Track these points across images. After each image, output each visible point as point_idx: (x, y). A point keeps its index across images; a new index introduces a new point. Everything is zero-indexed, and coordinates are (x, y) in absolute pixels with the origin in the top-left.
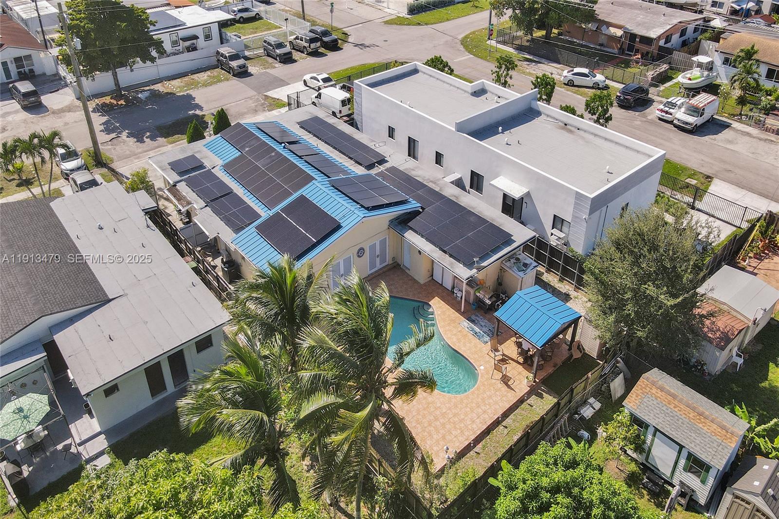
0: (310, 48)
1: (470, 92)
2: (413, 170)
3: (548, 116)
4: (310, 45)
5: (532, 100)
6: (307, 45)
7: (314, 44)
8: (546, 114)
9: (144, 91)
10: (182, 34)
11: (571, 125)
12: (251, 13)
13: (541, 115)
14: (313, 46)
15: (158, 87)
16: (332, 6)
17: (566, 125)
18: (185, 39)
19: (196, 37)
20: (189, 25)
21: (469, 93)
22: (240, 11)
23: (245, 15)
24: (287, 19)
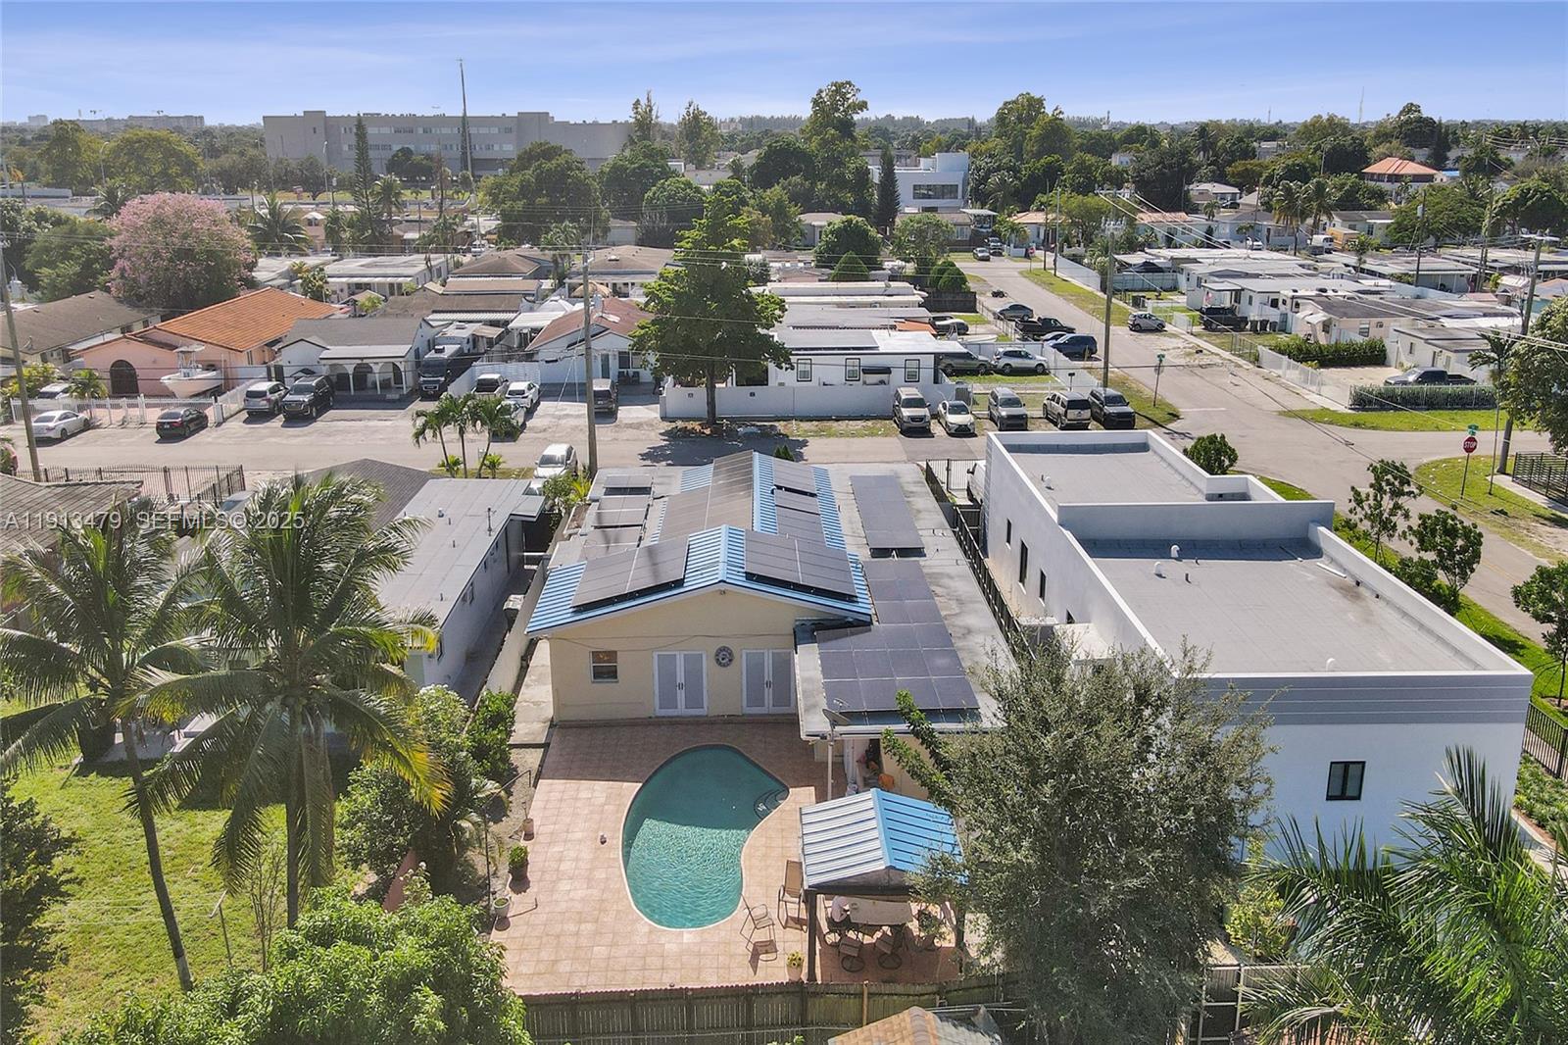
0: (1066, 415)
1: (1205, 492)
2: (950, 577)
3: (1332, 560)
4: (1066, 412)
5: (1313, 521)
6: (1062, 410)
7: (1076, 412)
8: (1328, 556)
9: (754, 425)
10: (867, 361)
11: (1367, 588)
12: (1027, 361)
13: (1321, 557)
14: (1073, 414)
15: (780, 426)
16: (1161, 361)
17: (1358, 584)
18: (868, 371)
19: (887, 371)
20: (881, 351)
21: (1202, 493)
22: (1007, 354)
23: (1015, 362)
24: (1074, 374)
